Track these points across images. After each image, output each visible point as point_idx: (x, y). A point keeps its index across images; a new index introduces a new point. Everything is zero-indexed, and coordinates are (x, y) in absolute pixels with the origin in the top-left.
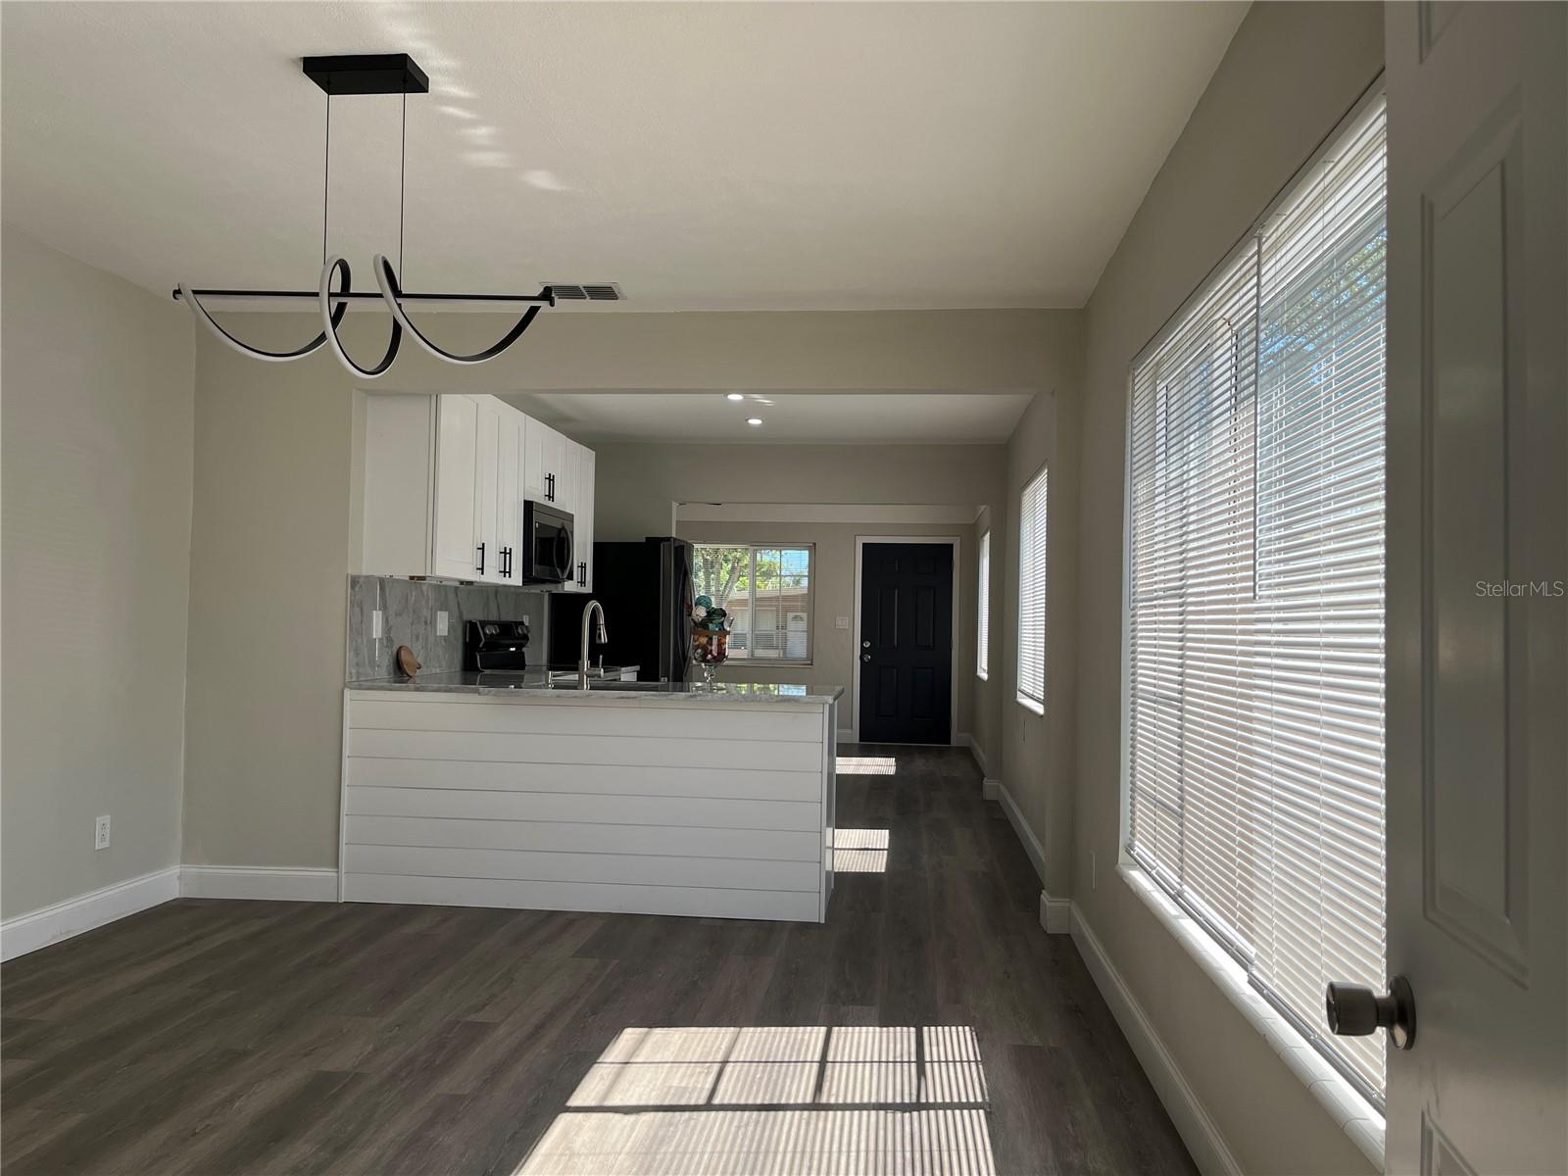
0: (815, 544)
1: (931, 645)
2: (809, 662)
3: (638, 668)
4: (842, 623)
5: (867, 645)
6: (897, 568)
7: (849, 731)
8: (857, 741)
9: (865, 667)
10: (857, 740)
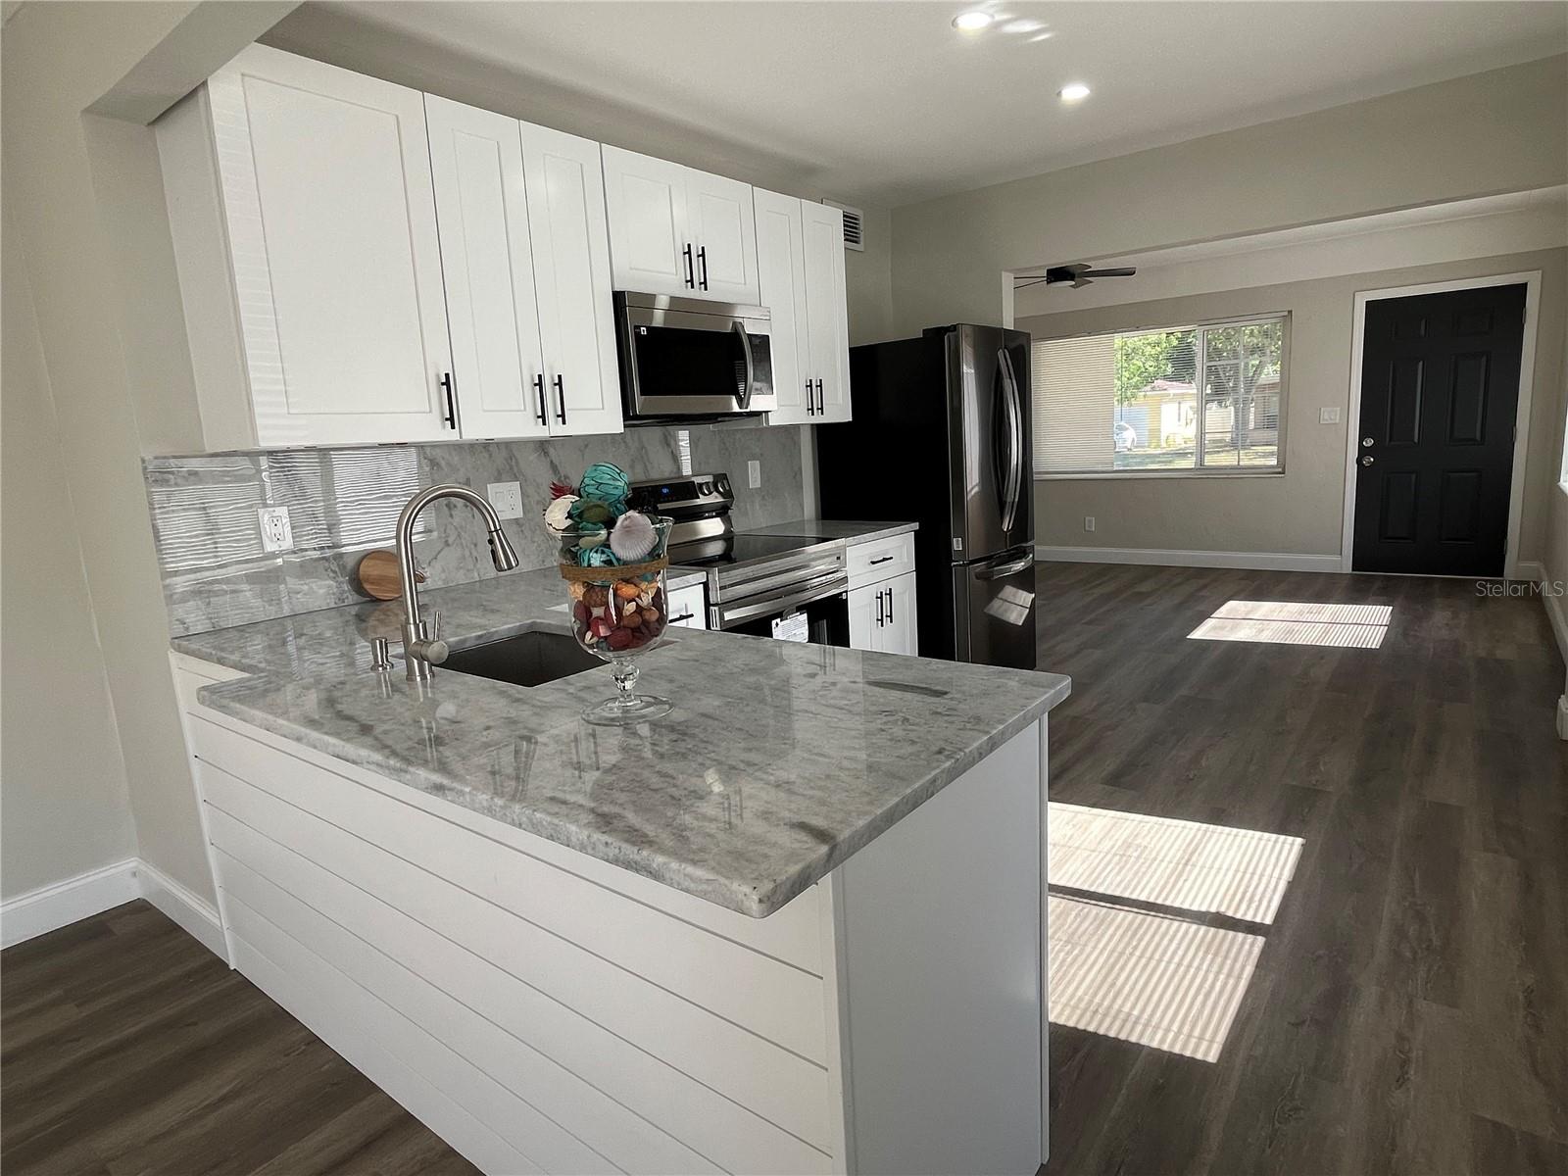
0: (1290, 312)
1: (1478, 437)
2: (1280, 470)
3: (916, 526)
4: (1330, 415)
5: (1369, 443)
6: (1423, 332)
7: (1337, 558)
8: (1350, 571)
9: (1362, 470)
10: (1347, 566)
